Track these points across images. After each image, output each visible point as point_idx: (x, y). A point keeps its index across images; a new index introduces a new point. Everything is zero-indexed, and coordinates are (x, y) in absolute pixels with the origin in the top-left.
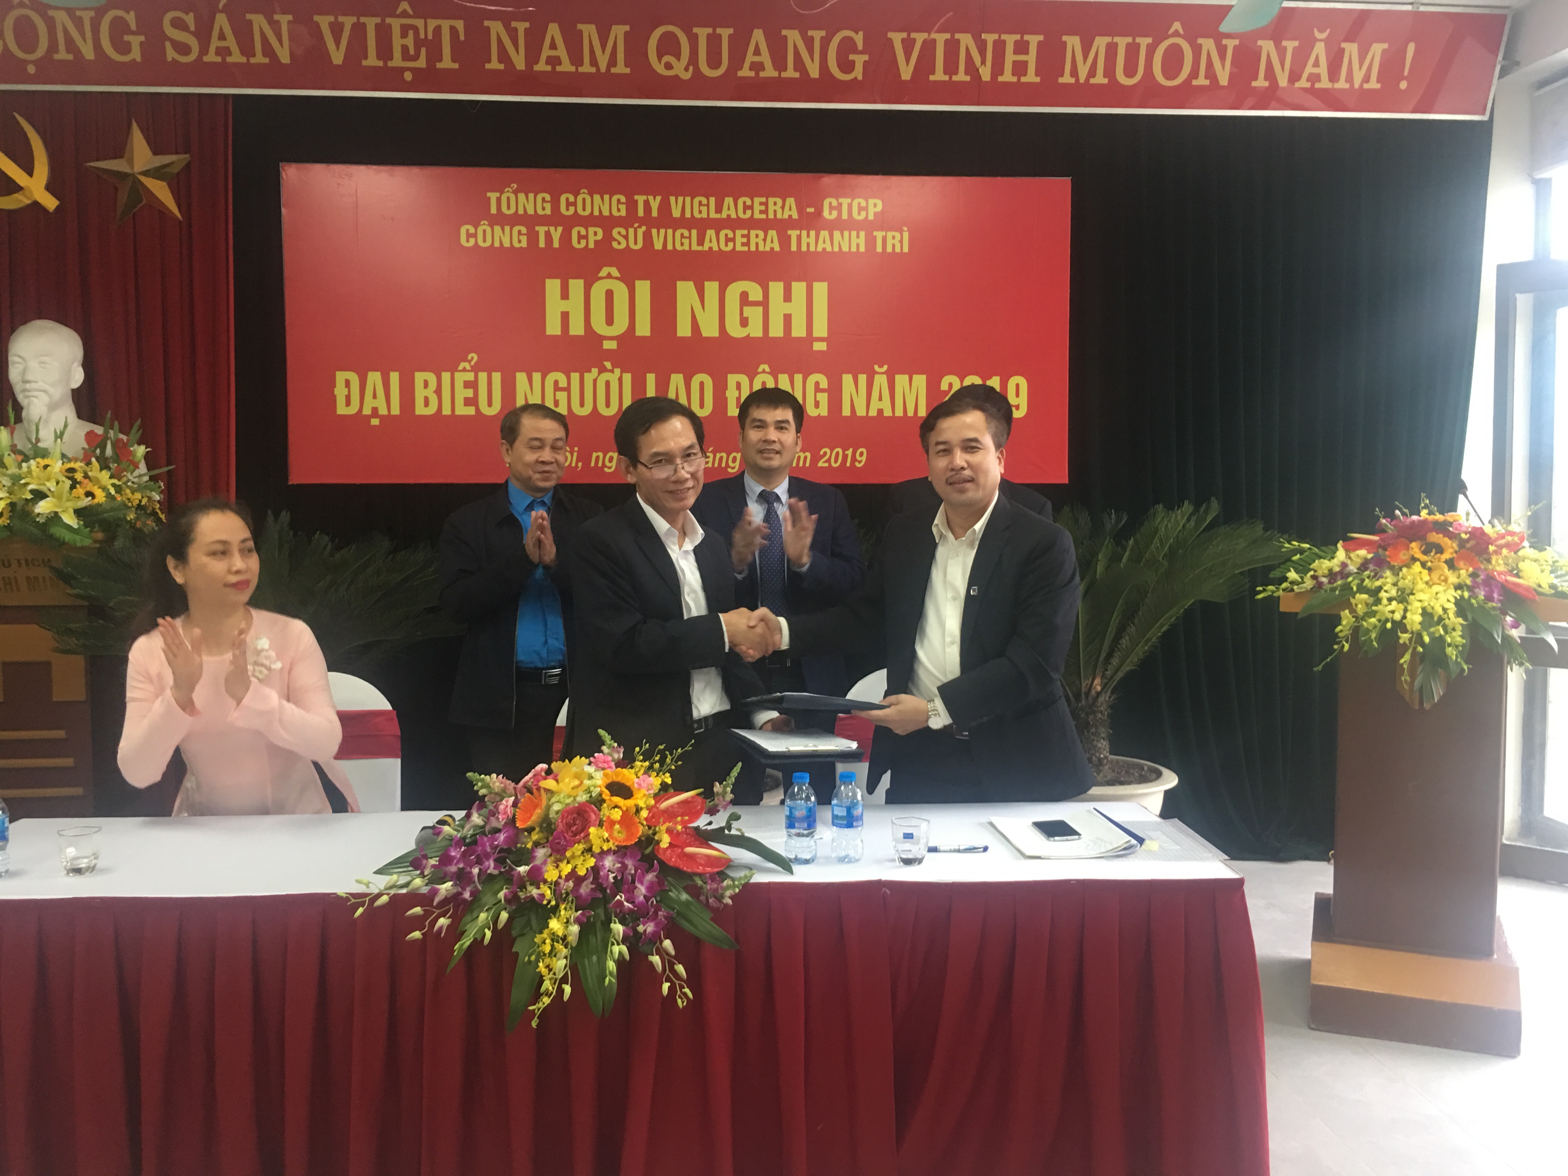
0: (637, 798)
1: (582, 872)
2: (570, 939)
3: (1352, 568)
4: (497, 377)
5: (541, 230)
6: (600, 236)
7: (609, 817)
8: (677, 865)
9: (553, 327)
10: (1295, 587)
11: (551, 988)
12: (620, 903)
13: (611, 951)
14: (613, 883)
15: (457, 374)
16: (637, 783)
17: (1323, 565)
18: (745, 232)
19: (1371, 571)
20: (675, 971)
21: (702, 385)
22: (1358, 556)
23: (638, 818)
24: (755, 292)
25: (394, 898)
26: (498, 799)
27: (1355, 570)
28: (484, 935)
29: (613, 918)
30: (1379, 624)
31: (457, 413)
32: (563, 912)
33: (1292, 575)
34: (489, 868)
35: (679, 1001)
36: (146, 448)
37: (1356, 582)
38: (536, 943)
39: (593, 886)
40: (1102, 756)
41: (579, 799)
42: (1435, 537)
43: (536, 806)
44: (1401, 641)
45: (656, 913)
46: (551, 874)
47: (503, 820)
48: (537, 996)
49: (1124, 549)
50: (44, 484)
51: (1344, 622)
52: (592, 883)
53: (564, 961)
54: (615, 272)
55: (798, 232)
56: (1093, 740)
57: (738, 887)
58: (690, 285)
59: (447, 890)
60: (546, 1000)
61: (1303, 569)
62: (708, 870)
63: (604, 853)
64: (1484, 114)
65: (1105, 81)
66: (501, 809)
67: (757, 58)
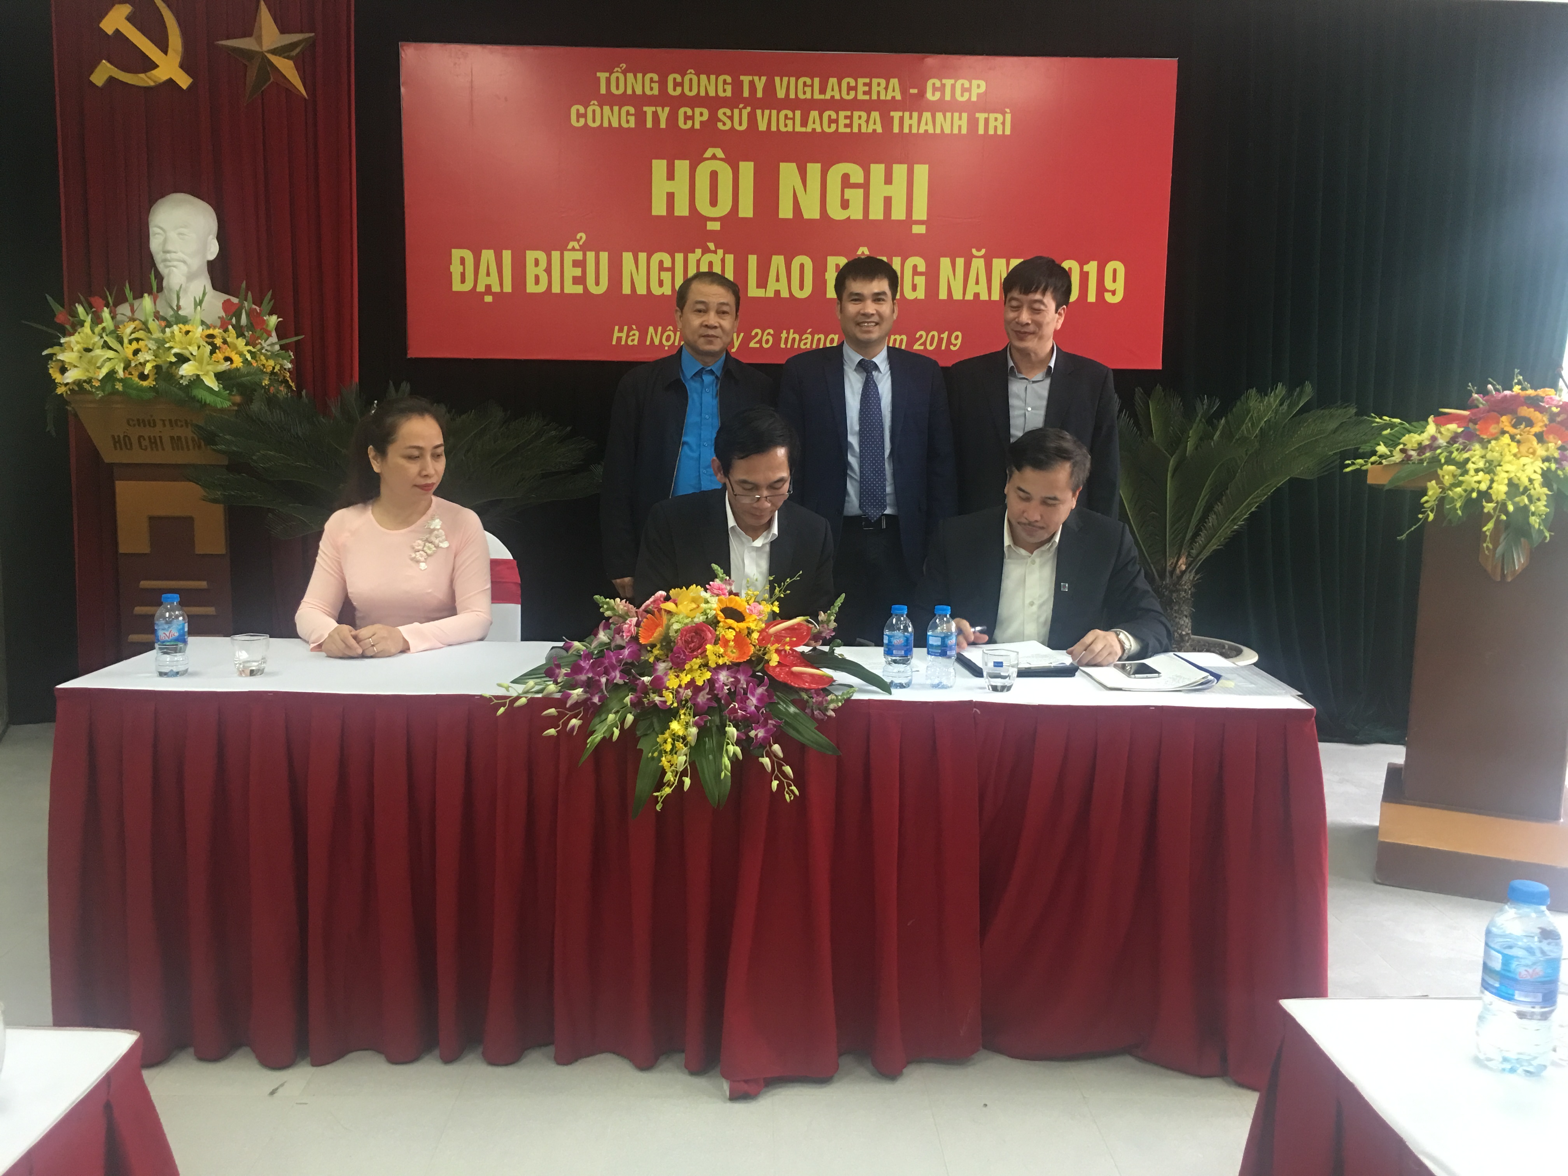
0: (749, 622)
1: (700, 683)
2: (689, 739)
3: (1442, 441)
4: (604, 256)
5: (649, 110)
6: (706, 117)
7: (723, 636)
8: (786, 681)
9: (659, 208)
10: (1384, 461)
11: (672, 779)
12: (734, 710)
13: (727, 750)
14: (728, 693)
15: (565, 253)
16: (748, 609)
17: (1412, 440)
18: (848, 113)
19: (1460, 444)
20: (784, 772)
21: (802, 266)
22: (1448, 429)
23: (750, 639)
24: (856, 174)
25: (531, 701)
26: (621, 620)
27: (1445, 444)
28: (613, 733)
29: (728, 723)
30: (1464, 494)
31: (566, 291)
32: (682, 717)
33: (1382, 449)
34: (615, 677)
35: (787, 796)
36: (278, 318)
37: (1445, 454)
38: (658, 743)
39: (710, 696)
40: (1184, 633)
41: (696, 620)
42: (1526, 411)
43: (657, 626)
44: (1486, 510)
45: (766, 720)
46: (672, 682)
47: (627, 636)
48: (660, 786)
49: (1215, 429)
50: (187, 349)
51: (1430, 493)
52: (708, 694)
53: (684, 758)
54: (720, 153)
55: (900, 114)
56: (1176, 617)
57: (841, 701)
58: (793, 166)
59: (578, 695)
60: (667, 790)
61: (1392, 443)
62: (814, 686)
63: (719, 668)
66: (625, 627)
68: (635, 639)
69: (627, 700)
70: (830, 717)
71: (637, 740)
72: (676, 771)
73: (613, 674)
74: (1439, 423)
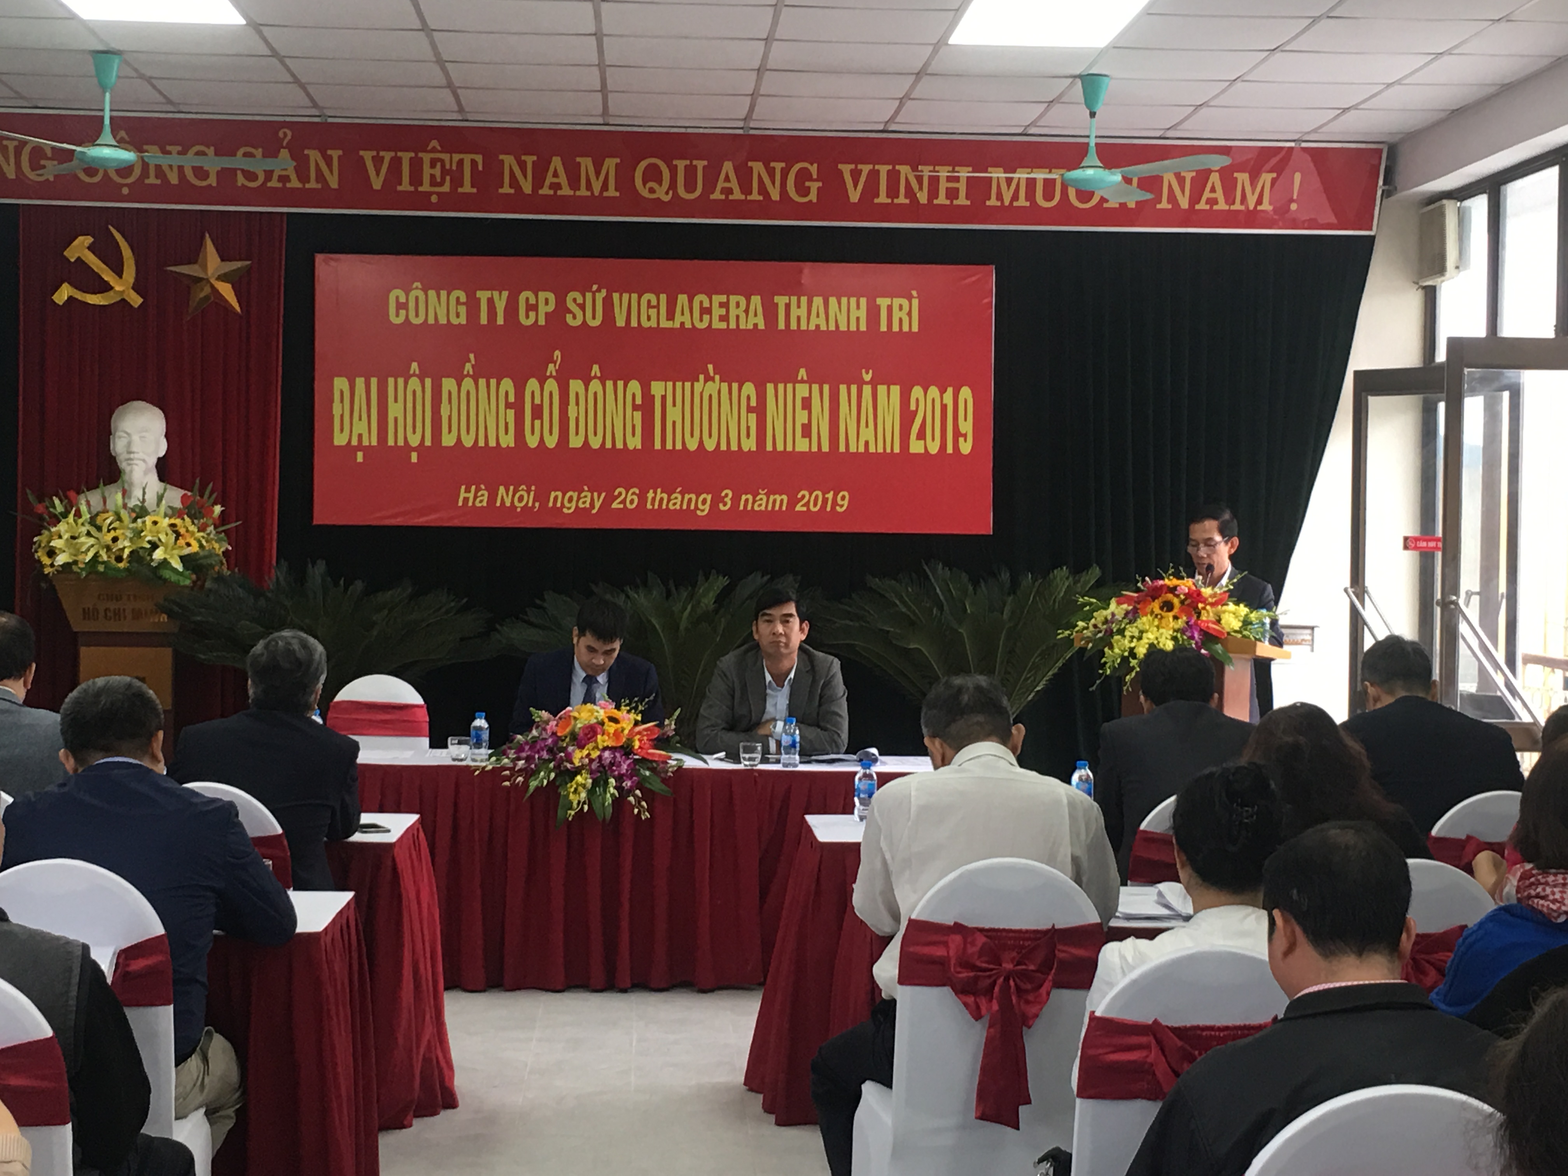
0: (623, 724)
1: (593, 756)
2: (587, 785)
7: (607, 731)
8: (644, 757)
11: (577, 806)
12: (613, 771)
13: (609, 792)
14: (610, 762)
16: (623, 717)
17: (1101, 615)
20: (641, 804)
22: (1123, 607)
23: (623, 734)
25: (494, 768)
26: (546, 723)
27: (1119, 619)
28: (542, 784)
29: (610, 777)
32: (583, 774)
33: (1081, 623)
34: (543, 755)
35: (643, 818)
36: (220, 507)
37: (1117, 626)
38: (569, 787)
39: (599, 765)
41: (591, 722)
43: (568, 725)
45: (632, 777)
47: (550, 733)
50: (157, 537)
52: (598, 763)
53: (584, 795)
57: (677, 767)
60: (575, 811)
62: (661, 760)
63: (605, 749)
64: (1371, 229)
65: (1028, 204)
66: (548, 727)
67: (727, 185)
68: (554, 734)
69: (552, 765)
70: (670, 777)
71: (558, 787)
72: (579, 802)
73: (542, 753)
74: (1119, 603)
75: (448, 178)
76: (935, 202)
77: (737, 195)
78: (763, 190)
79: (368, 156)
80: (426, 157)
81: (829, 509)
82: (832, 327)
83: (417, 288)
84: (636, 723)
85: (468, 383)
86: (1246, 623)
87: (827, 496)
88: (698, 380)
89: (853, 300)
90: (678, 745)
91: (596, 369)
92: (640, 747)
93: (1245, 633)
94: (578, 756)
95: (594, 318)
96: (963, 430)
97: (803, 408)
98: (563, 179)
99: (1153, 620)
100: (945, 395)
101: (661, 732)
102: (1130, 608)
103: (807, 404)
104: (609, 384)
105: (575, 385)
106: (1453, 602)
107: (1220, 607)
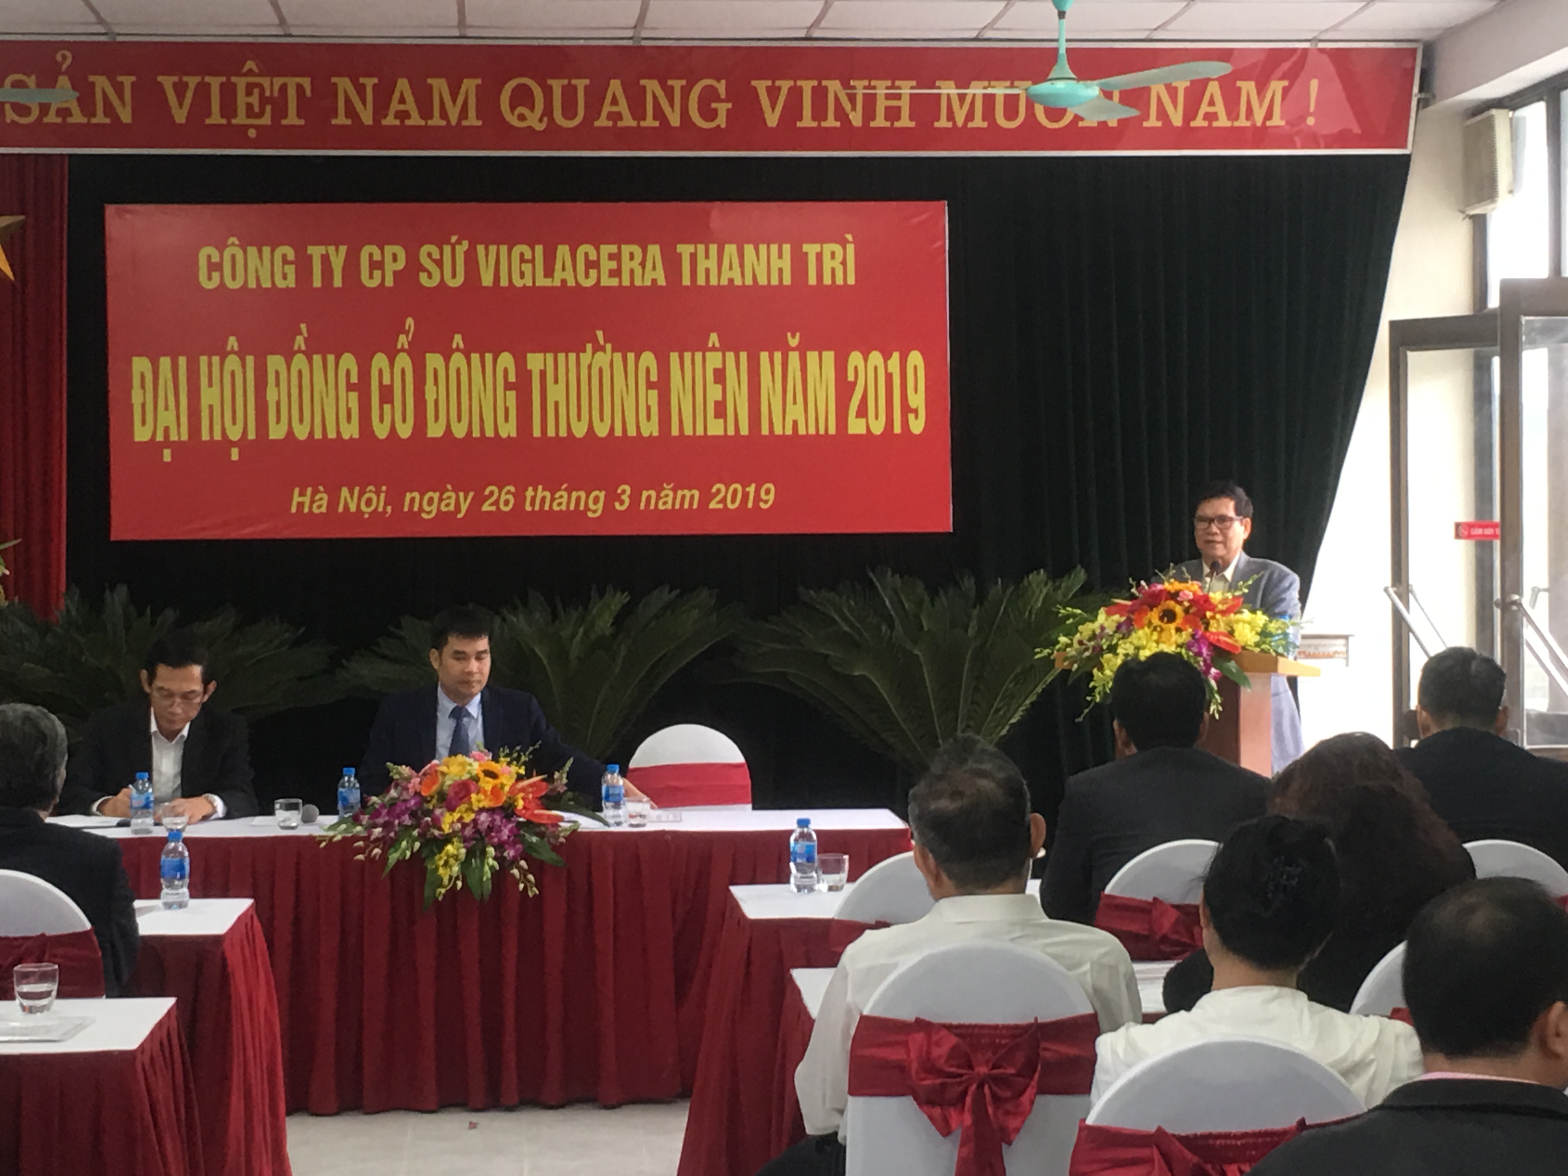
0: (502, 779)
1: (467, 820)
2: (460, 856)
3: (1107, 630)
7: (483, 788)
8: (529, 819)
11: (448, 882)
12: (492, 838)
13: (487, 863)
14: (487, 828)
16: (502, 771)
17: (1088, 628)
19: (1121, 633)
20: (528, 878)
22: (1114, 618)
23: (502, 792)
25: (344, 839)
26: (408, 780)
27: (1109, 633)
28: (405, 856)
29: (488, 846)
32: (455, 843)
33: (1064, 638)
34: (405, 820)
35: (530, 894)
38: (437, 859)
41: (463, 778)
43: (434, 783)
45: (515, 845)
47: (412, 792)
48: (440, 886)
51: (1095, 679)
52: (473, 828)
53: (456, 869)
57: (569, 831)
59: (378, 833)
60: (447, 888)
62: (549, 822)
64: (1404, 146)
65: (985, 125)
66: (410, 786)
67: (615, 109)
68: (417, 794)
69: (415, 833)
70: (562, 843)
71: (424, 860)
72: (451, 878)
73: (403, 818)
74: (1109, 614)
75: (268, 108)
76: (873, 124)
77: (628, 121)
78: (659, 113)
79: (167, 82)
80: (241, 83)
81: (750, 505)
82: (749, 282)
83: (233, 244)
84: (520, 778)
85: (299, 361)
86: (1264, 634)
87: (748, 489)
88: (584, 351)
89: (774, 248)
90: (572, 803)
91: (458, 340)
92: (524, 808)
93: (1263, 646)
94: (448, 821)
95: (454, 276)
96: (913, 403)
97: (716, 382)
98: (411, 105)
99: (1152, 634)
100: (889, 362)
101: (551, 787)
102: (1123, 619)
103: (720, 376)
104: (475, 357)
105: (434, 361)
106: (1514, 603)
107: (1232, 615)
